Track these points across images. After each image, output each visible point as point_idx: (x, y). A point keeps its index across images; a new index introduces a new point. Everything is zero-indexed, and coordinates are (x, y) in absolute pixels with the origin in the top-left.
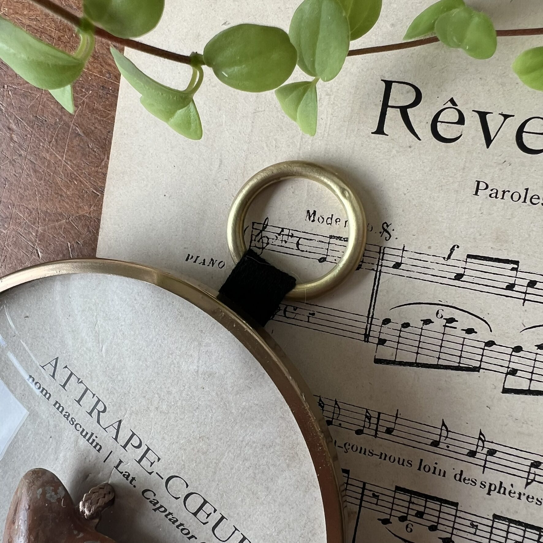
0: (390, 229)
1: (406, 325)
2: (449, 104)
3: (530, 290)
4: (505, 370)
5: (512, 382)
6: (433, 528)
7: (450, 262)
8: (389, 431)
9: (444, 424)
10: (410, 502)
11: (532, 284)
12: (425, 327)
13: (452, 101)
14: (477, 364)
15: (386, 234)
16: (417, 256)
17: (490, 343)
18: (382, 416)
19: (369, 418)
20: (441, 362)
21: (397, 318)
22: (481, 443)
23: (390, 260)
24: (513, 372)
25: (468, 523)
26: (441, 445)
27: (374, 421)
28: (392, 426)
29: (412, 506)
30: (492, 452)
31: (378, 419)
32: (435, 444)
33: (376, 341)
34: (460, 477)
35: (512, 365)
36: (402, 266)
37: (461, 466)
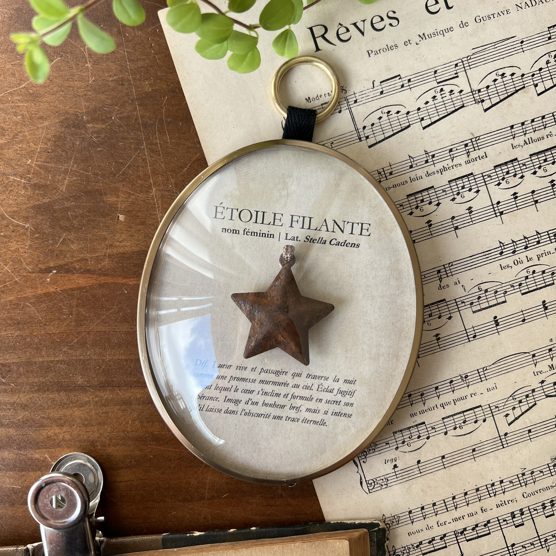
0: (344, 88)
1: (373, 124)
2: (340, 26)
3: (410, 83)
4: (419, 120)
5: (425, 123)
6: (430, 203)
7: (375, 88)
8: (391, 173)
9: (410, 157)
10: (416, 198)
11: (409, 81)
12: (381, 121)
13: (340, 24)
14: (408, 124)
15: (344, 91)
16: (361, 93)
17: (408, 113)
18: (385, 169)
19: (380, 173)
20: (395, 132)
21: (368, 123)
22: (427, 155)
23: (352, 101)
24: (422, 119)
25: (441, 191)
26: (414, 166)
27: (383, 173)
28: (391, 170)
29: (417, 199)
30: (433, 156)
31: (384, 171)
32: (411, 167)
33: (365, 138)
34: (428, 174)
35: (421, 117)
36: (358, 101)
37: (425, 170)
